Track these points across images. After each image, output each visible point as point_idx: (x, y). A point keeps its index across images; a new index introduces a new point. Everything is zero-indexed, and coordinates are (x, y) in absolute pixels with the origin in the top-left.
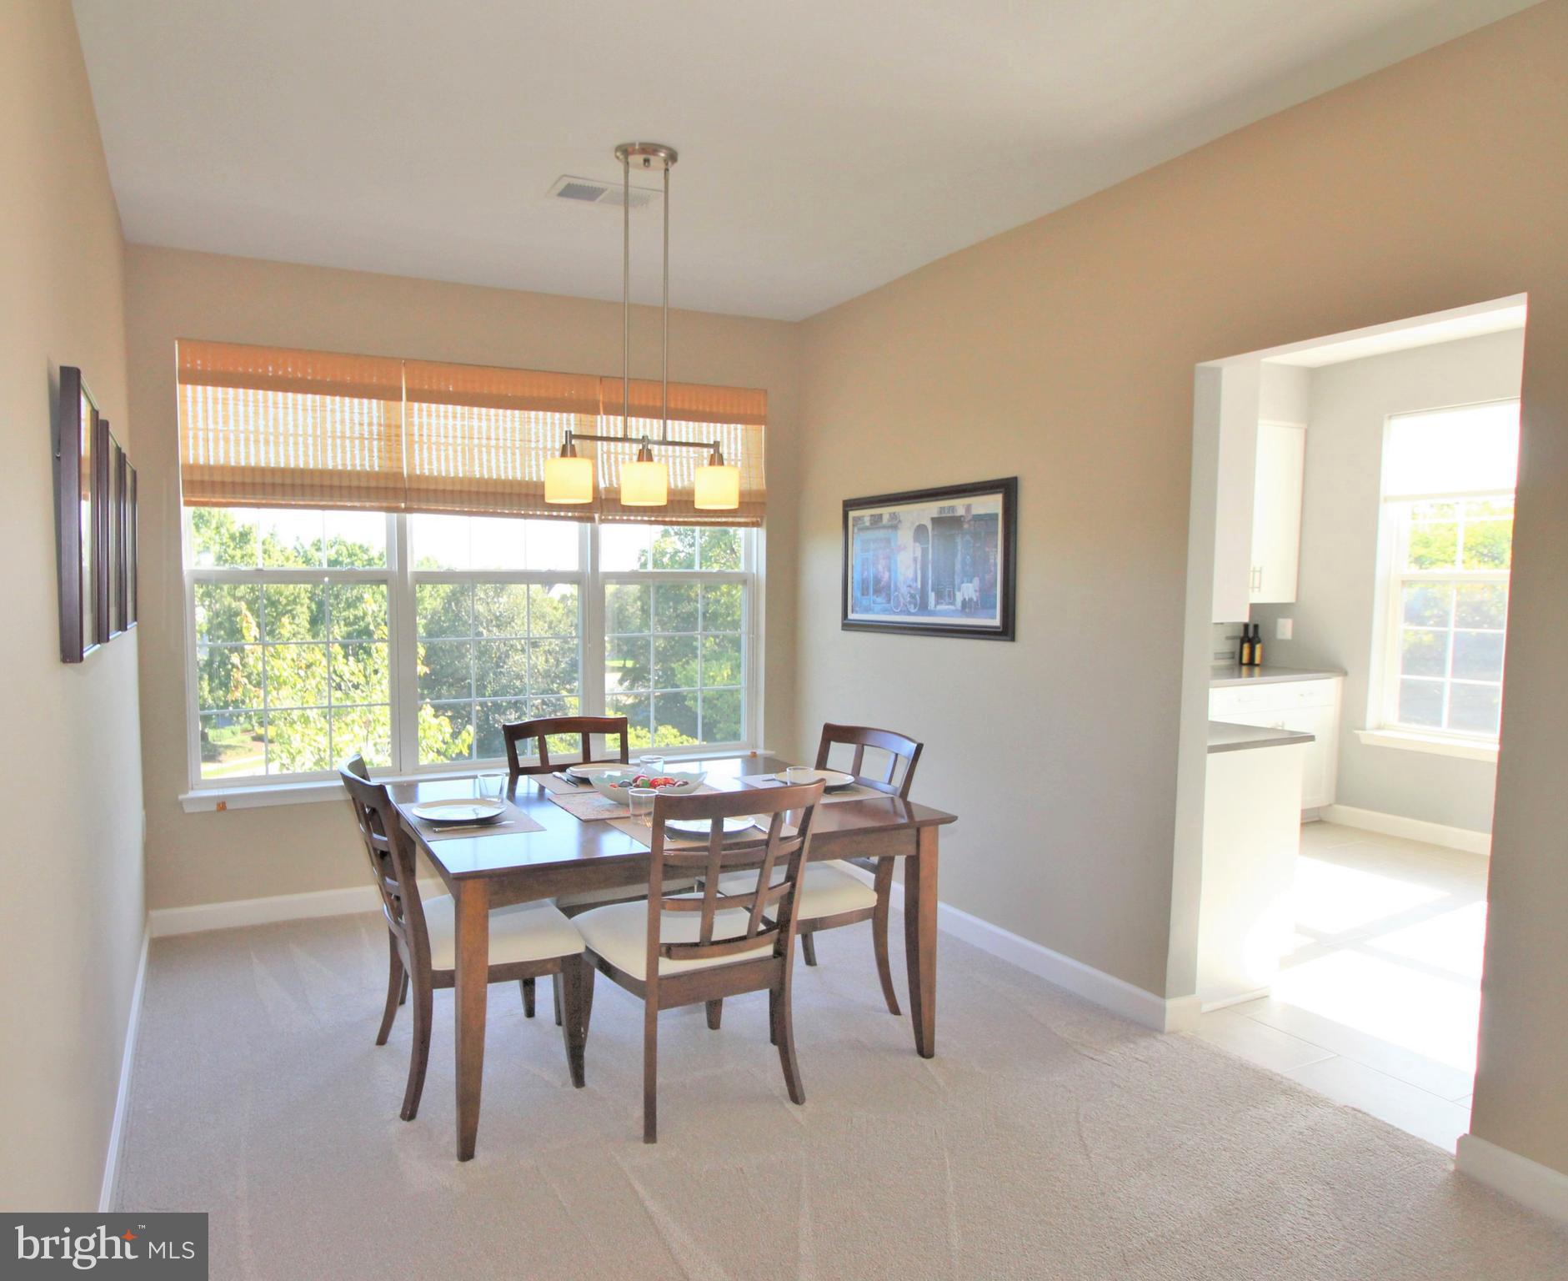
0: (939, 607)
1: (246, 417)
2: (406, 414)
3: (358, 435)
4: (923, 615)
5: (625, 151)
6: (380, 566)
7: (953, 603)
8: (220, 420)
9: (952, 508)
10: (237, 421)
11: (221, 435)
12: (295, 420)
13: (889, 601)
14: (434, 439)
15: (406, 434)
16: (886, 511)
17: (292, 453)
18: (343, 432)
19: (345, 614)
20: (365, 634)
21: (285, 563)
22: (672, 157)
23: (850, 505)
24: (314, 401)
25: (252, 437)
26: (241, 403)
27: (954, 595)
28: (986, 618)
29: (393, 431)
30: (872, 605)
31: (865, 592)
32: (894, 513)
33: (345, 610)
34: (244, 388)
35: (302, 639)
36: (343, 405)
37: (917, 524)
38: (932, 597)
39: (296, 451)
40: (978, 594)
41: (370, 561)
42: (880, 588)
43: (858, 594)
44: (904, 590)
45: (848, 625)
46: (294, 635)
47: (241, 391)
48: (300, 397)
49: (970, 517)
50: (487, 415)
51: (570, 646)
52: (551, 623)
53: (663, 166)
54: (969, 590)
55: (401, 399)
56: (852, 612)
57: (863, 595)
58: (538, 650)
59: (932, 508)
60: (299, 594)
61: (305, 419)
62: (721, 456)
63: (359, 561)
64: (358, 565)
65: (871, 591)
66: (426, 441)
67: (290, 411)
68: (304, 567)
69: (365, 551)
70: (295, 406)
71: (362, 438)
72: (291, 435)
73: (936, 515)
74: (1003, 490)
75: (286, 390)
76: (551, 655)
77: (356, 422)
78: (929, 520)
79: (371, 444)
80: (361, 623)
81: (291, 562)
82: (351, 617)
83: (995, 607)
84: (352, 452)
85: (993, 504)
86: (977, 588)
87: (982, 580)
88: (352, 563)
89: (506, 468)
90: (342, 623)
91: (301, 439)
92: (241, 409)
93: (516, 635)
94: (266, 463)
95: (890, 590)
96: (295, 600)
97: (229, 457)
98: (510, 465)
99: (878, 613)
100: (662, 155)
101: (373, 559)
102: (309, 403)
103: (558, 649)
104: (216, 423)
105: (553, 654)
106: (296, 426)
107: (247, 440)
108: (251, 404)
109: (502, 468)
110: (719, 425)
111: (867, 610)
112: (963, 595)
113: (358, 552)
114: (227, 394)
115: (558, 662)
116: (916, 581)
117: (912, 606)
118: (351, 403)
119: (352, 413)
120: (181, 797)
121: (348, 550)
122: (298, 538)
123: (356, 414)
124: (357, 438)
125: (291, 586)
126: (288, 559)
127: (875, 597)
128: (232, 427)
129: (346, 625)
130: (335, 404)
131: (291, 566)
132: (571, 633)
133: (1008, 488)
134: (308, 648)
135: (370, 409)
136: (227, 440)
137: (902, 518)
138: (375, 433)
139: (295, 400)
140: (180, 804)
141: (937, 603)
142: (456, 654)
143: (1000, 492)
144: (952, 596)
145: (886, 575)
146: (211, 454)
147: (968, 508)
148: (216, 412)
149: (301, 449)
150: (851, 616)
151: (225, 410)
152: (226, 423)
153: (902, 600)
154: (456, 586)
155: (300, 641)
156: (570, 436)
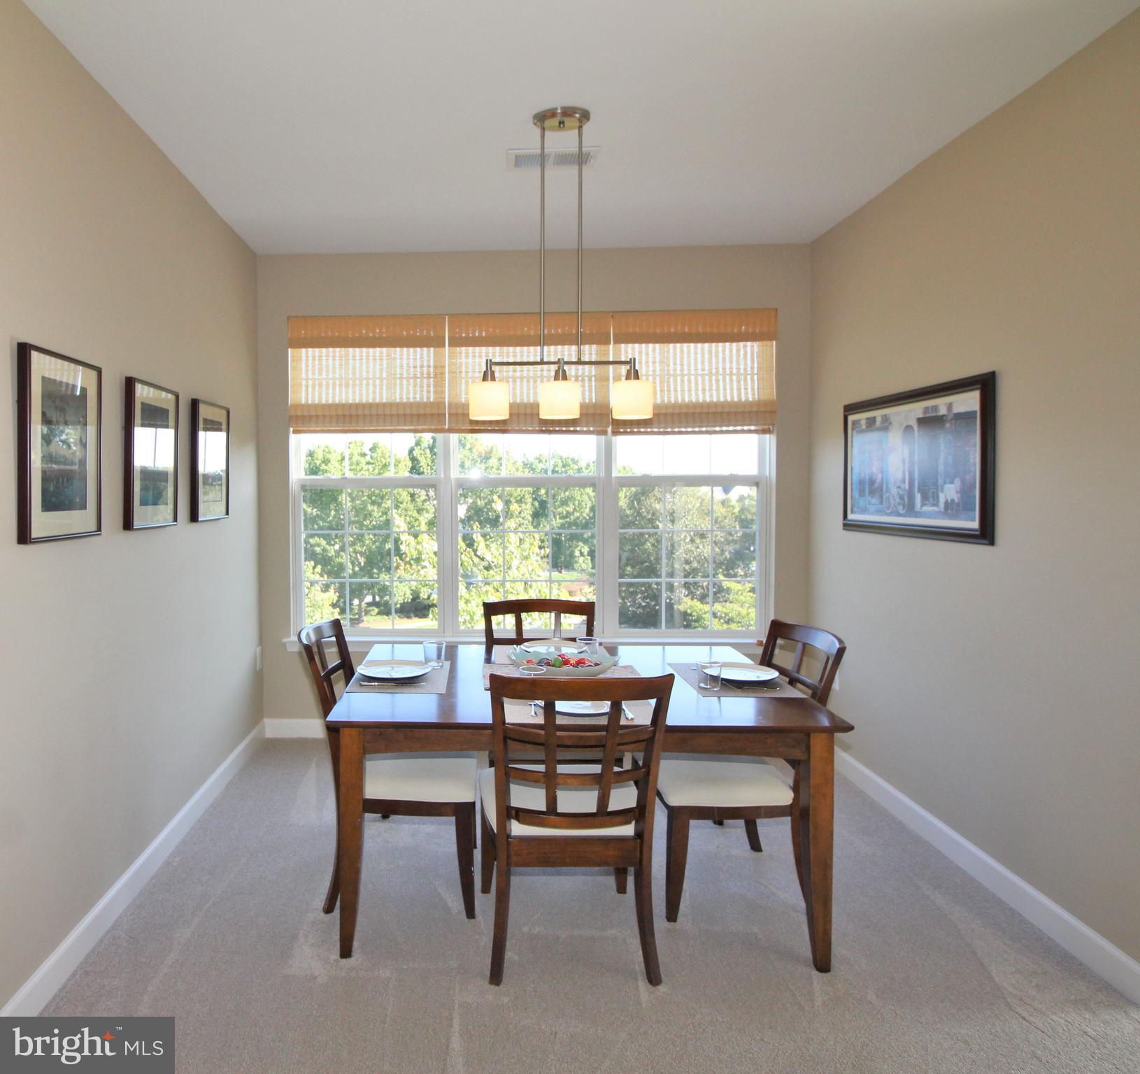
0: (925, 509)
1: (334, 368)
2: (449, 357)
3: (413, 376)
4: (910, 517)
5: (542, 118)
6: (590, 472)
7: (936, 505)
8: (317, 372)
9: (935, 408)
10: (327, 371)
11: (317, 382)
12: (368, 368)
13: (881, 503)
14: (470, 374)
15: (449, 372)
16: (878, 414)
17: (364, 392)
18: (401, 374)
19: (560, 510)
20: (574, 525)
21: (515, 473)
22: (585, 116)
23: (850, 409)
24: (381, 353)
25: (337, 382)
26: (331, 358)
27: (938, 497)
28: (966, 520)
29: (439, 371)
30: (868, 506)
31: (862, 493)
32: (885, 415)
33: (559, 507)
34: (332, 347)
35: (526, 528)
36: (402, 354)
37: (905, 425)
38: (918, 497)
39: (367, 390)
40: (959, 495)
41: (579, 470)
42: (873, 487)
43: (856, 495)
44: (894, 491)
45: (849, 526)
46: (520, 525)
47: (331, 349)
48: (371, 350)
49: (951, 416)
50: (513, 352)
51: (735, 538)
52: (717, 519)
53: (577, 124)
54: (950, 492)
55: (444, 346)
56: (852, 512)
57: (860, 496)
58: (704, 540)
59: (917, 409)
60: (524, 495)
61: (375, 366)
62: (636, 372)
63: (571, 471)
64: (571, 472)
65: (867, 492)
66: (464, 376)
67: (364, 361)
68: (530, 475)
69: (575, 462)
70: (368, 356)
71: (415, 377)
72: (364, 379)
73: (921, 416)
74: (979, 386)
75: (360, 346)
76: (716, 545)
77: (412, 366)
78: (915, 420)
79: (422, 382)
80: (572, 517)
81: (520, 471)
82: (564, 512)
83: (975, 510)
84: (408, 388)
85: (970, 401)
86: (958, 490)
87: (963, 481)
88: (566, 472)
89: (528, 393)
90: (558, 517)
91: (371, 382)
92: (331, 362)
93: (686, 527)
94: (345, 400)
95: (882, 491)
96: (521, 500)
97: (322, 398)
98: (532, 391)
99: (872, 514)
100: (578, 115)
101: (581, 468)
102: (378, 354)
103: (723, 540)
104: (314, 374)
105: (719, 545)
106: (368, 372)
107: (334, 384)
108: (337, 358)
109: (525, 394)
110: (727, 344)
111: (864, 511)
112: (946, 496)
113: (571, 463)
114: (321, 352)
115: (723, 551)
116: (904, 482)
117: (901, 507)
118: (408, 352)
119: (408, 359)
120: (285, 640)
121: (562, 462)
122: (525, 455)
123: (412, 360)
124: (411, 378)
125: (519, 489)
126: (517, 470)
127: (870, 498)
128: (324, 376)
129: (560, 518)
130: (396, 354)
131: (519, 474)
132: (735, 527)
133: (987, 384)
134: (530, 535)
135: (422, 355)
136: (320, 385)
137: (892, 420)
138: (425, 373)
139: (368, 353)
140: (284, 645)
141: (923, 505)
142: (637, 542)
143: (976, 389)
144: (936, 497)
145: (879, 477)
146: (310, 396)
147: (950, 407)
148: (314, 366)
149: (371, 388)
150: (851, 516)
151: (320, 364)
152: (320, 373)
153: (892, 501)
154: (639, 488)
155: (524, 530)
156: (490, 364)
